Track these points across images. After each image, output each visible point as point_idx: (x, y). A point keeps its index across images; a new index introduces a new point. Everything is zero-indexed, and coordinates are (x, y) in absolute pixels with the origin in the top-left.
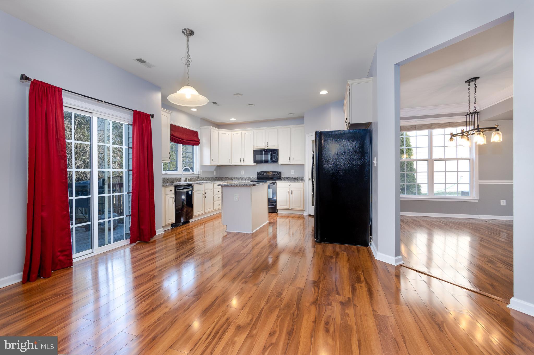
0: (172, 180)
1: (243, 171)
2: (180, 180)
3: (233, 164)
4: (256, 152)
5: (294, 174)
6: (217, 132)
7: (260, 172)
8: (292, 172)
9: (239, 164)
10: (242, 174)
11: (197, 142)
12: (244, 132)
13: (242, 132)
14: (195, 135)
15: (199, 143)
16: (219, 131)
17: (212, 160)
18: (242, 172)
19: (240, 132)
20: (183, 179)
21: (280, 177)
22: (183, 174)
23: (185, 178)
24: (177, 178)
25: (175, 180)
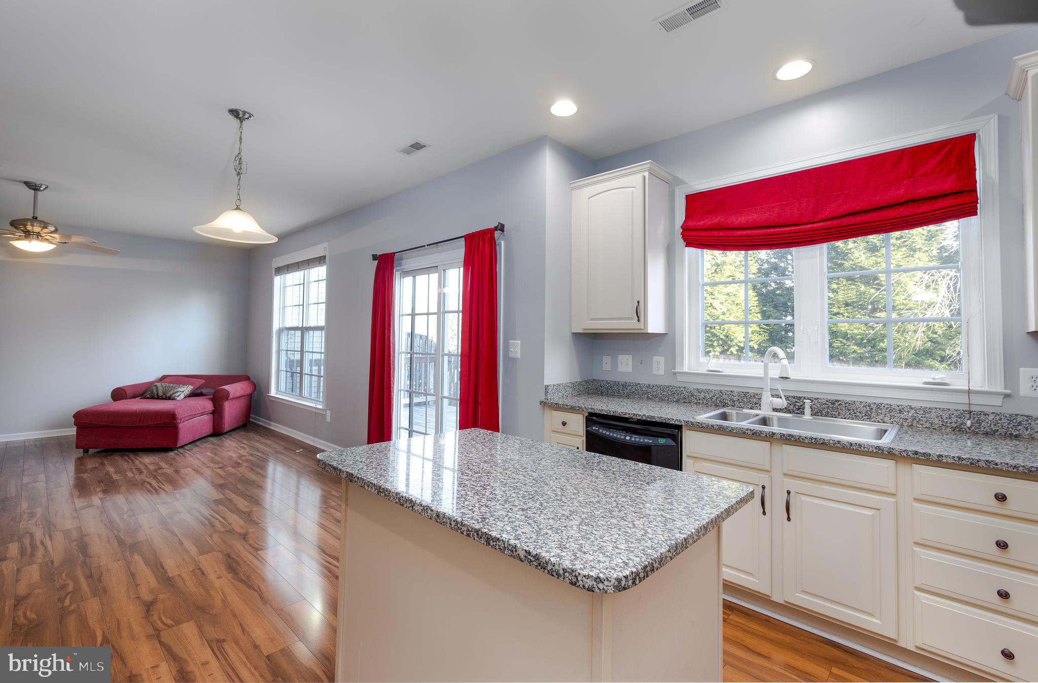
20: (765, 402)
23: (787, 398)
24: (757, 394)
25: (745, 400)
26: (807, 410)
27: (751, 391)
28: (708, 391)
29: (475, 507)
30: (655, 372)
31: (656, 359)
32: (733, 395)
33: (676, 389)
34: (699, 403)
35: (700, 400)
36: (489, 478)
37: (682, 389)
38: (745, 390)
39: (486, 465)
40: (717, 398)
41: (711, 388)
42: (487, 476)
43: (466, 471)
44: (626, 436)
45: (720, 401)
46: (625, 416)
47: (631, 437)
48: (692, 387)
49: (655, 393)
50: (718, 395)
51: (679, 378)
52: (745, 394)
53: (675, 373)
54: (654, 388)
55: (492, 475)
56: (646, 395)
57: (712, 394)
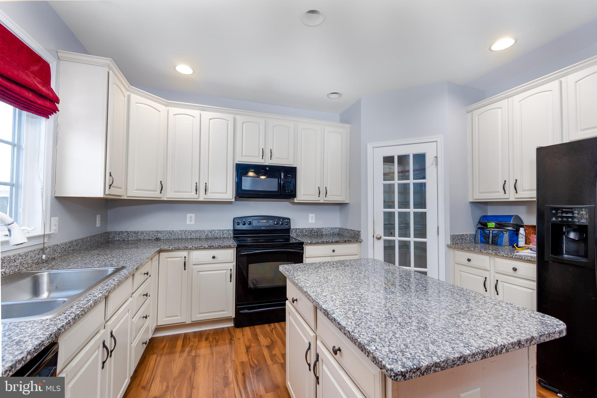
1: (193, 216)
3: (169, 195)
5: (314, 222)
6: (126, 93)
7: (241, 218)
8: (310, 219)
9: (190, 196)
10: (188, 223)
11: (48, 104)
12: (207, 115)
13: (203, 113)
14: (35, 68)
15: (55, 110)
17: (110, 181)
18: (188, 219)
19: (196, 113)
29: (402, 272)
36: (393, 281)
39: (393, 290)
42: (394, 283)
43: (406, 287)
55: (391, 283)
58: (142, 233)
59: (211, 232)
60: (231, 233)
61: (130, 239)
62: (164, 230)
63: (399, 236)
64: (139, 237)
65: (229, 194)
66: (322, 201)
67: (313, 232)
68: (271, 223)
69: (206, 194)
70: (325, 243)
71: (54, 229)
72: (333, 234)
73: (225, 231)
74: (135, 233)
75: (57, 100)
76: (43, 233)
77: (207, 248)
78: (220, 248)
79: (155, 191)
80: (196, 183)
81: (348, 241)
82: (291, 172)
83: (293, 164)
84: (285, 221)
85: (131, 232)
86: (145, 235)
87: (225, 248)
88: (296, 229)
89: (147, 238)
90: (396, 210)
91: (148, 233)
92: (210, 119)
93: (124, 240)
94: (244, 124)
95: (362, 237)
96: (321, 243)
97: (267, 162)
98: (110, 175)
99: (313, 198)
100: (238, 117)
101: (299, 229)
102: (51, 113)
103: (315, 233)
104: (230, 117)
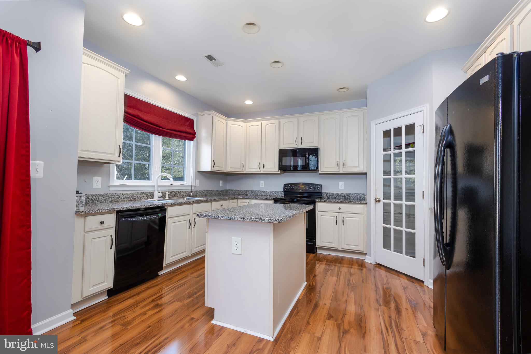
0: (135, 195)
1: (263, 182)
2: (152, 195)
3: (248, 170)
4: (283, 153)
5: (343, 188)
6: (225, 122)
7: (288, 184)
8: (340, 186)
9: (256, 170)
10: (261, 186)
11: (191, 136)
12: (264, 123)
13: (262, 122)
14: (188, 123)
15: (195, 137)
16: (228, 122)
17: (214, 164)
18: (261, 183)
19: (259, 123)
20: (156, 195)
21: (321, 193)
22: (158, 186)
23: (162, 193)
24: (146, 193)
25: (142, 196)
26: (167, 196)
27: (144, 192)
28: (127, 194)
30: (94, 186)
31: (95, 179)
32: (138, 195)
33: (111, 195)
34: (123, 200)
35: (123, 199)
37: (114, 195)
38: (142, 192)
40: (131, 197)
41: (129, 192)
44: (144, 218)
45: (133, 198)
46: (146, 207)
47: (147, 217)
48: (119, 193)
49: (98, 199)
50: (132, 195)
51: (111, 189)
52: (143, 193)
53: (109, 186)
54: (97, 196)
56: (91, 201)
57: (129, 195)
58: (240, 191)
59: (272, 192)
60: (283, 193)
61: (235, 194)
62: (249, 190)
63: (394, 200)
64: (239, 193)
65: (276, 169)
66: (341, 172)
67: (342, 196)
68: (307, 188)
69: (264, 169)
70: (332, 202)
71: (197, 185)
72: (360, 199)
73: (280, 192)
74: (237, 191)
75: (195, 133)
76: (191, 185)
77: (258, 199)
78: (264, 199)
79: (240, 168)
80: (259, 163)
81: (352, 202)
82: (315, 151)
83: (317, 146)
84: (317, 186)
85: (236, 190)
86: (241, 192)
87: (266, 199)
88: (328, 193)
89: (242, 193)
90: (392, 176)
91: (242, 191)
92: (266, 125)
93: (233, 194)
94: (285, 124)
95: (368, 200)
96: (328, 202)
97: (300, 146)
98: (214, 161)
99: (334, 169)
100: (281, 120)
101: (330, 193)
102: (194, 139)
103: (343, 197)
104: (276, 122)
